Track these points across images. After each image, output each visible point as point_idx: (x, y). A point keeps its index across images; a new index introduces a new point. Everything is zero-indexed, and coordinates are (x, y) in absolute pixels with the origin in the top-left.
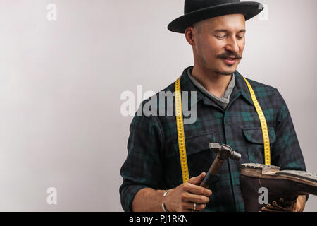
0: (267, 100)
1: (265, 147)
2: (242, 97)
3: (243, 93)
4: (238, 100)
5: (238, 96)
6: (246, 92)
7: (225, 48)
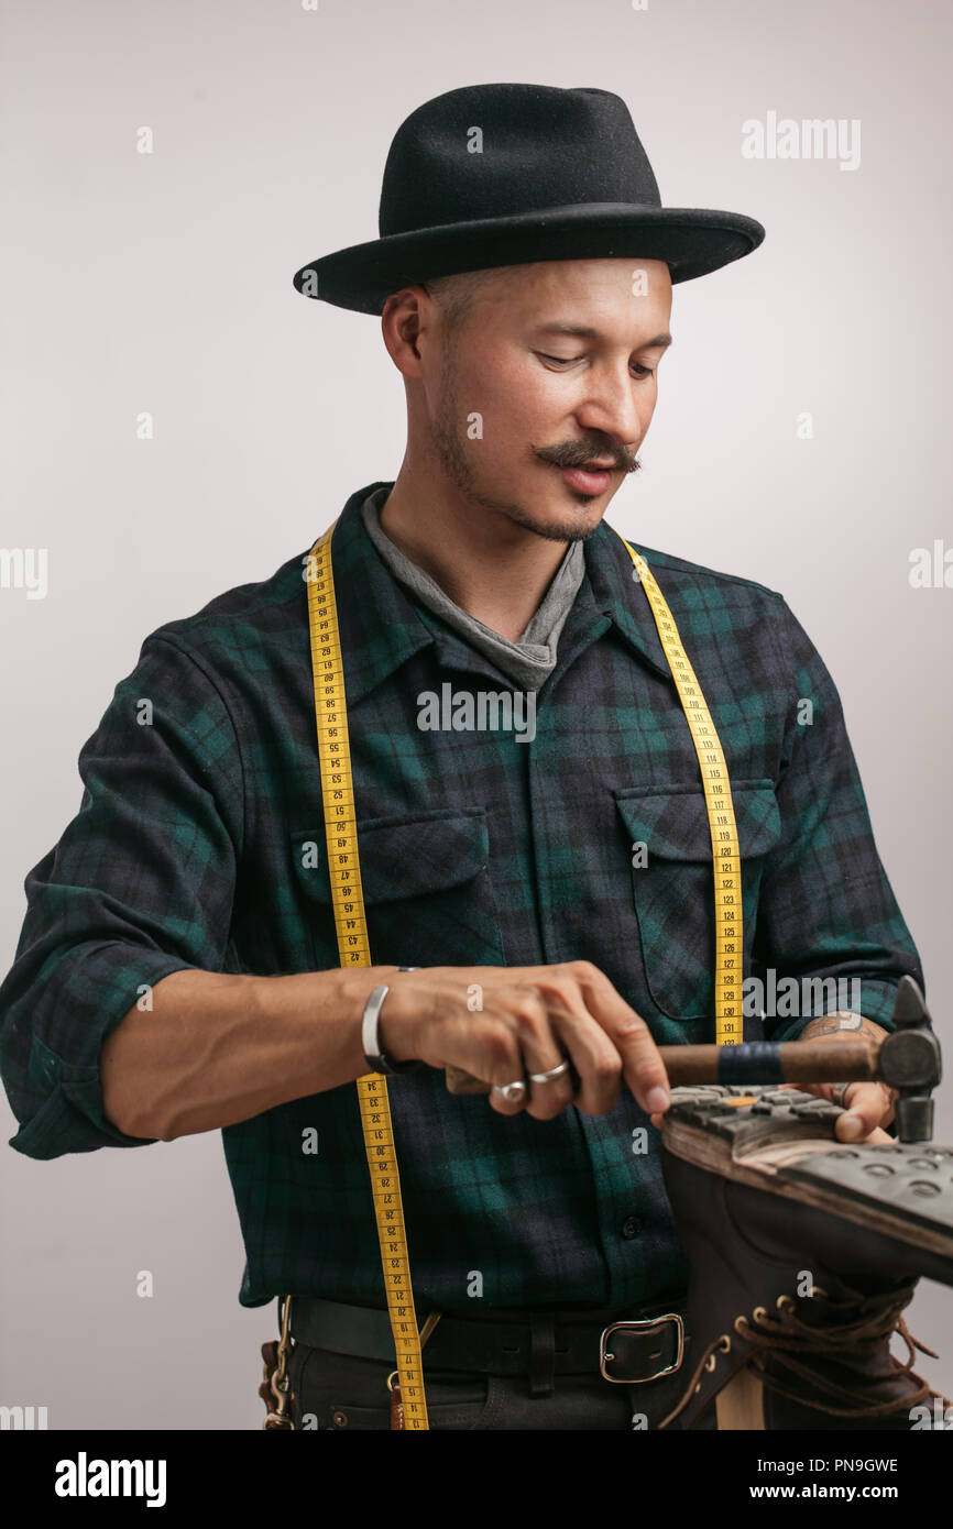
0: (730, 651)
1: (720, 878)
2: (615, 638)
3: (623, 618)
4: (596, 653)
5: (597, 632)
6: (634, 612)
7: (577, 416)
